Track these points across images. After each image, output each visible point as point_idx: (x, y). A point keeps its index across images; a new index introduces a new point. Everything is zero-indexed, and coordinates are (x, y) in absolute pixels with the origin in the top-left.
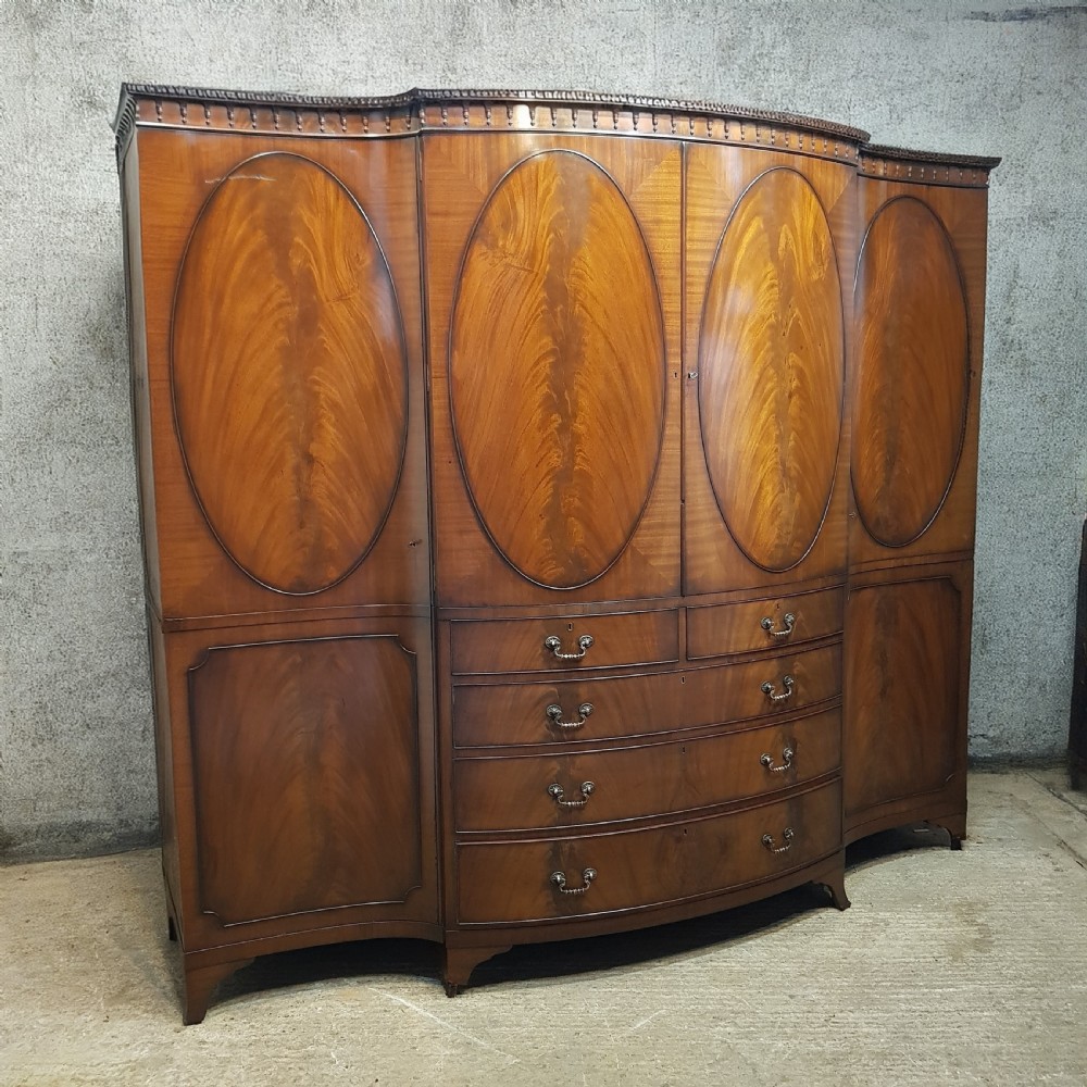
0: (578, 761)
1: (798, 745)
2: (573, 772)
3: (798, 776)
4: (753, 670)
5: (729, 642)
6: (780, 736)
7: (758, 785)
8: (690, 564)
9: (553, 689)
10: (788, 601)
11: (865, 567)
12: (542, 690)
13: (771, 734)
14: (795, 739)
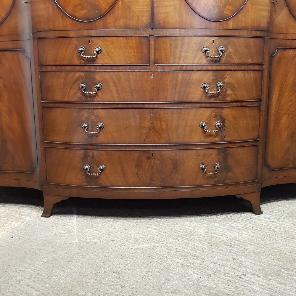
0: (96, 112)
1: (226, 121)
2: (93, 118)
3: (226, 138)
4: (196, 76)
5: (180, 58)
6: (213, 114)
7: (197, 137)
8: (156, 10)
9: (82, 74)
10: (221, 39)
11: (289, 37)
12: (78, 74)
13: (207, 113)
14: (223, 118)
